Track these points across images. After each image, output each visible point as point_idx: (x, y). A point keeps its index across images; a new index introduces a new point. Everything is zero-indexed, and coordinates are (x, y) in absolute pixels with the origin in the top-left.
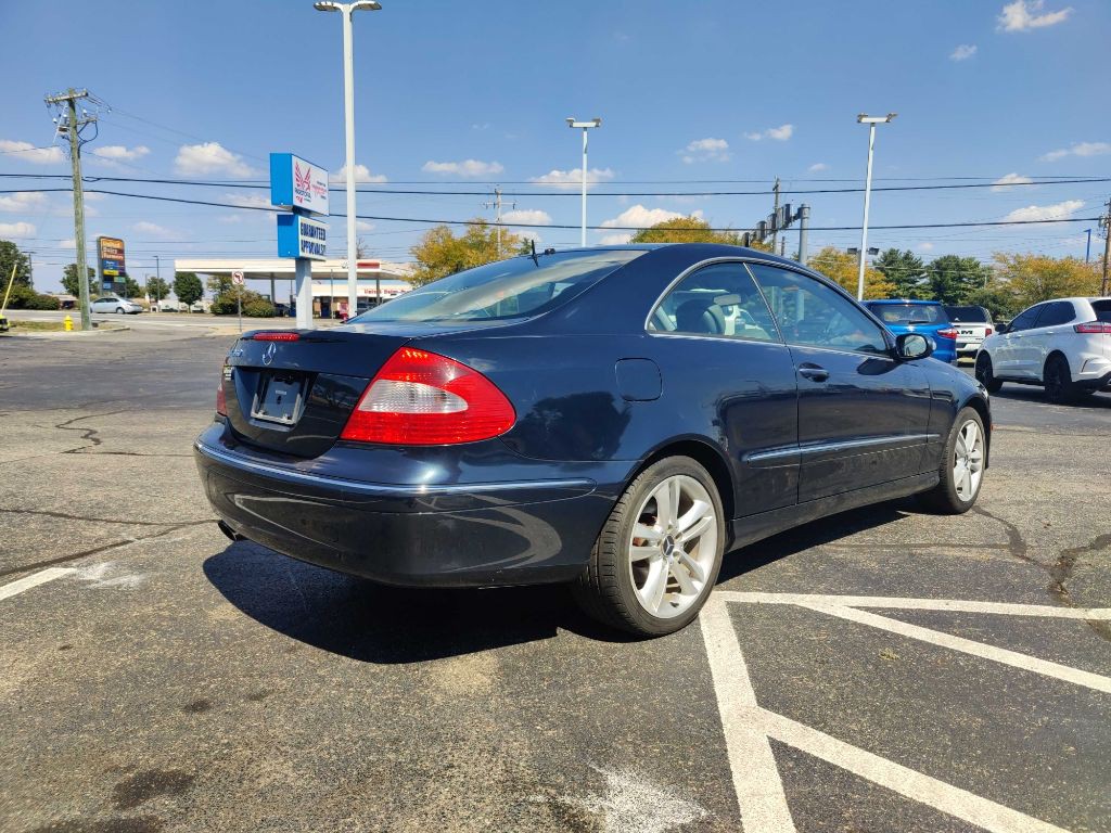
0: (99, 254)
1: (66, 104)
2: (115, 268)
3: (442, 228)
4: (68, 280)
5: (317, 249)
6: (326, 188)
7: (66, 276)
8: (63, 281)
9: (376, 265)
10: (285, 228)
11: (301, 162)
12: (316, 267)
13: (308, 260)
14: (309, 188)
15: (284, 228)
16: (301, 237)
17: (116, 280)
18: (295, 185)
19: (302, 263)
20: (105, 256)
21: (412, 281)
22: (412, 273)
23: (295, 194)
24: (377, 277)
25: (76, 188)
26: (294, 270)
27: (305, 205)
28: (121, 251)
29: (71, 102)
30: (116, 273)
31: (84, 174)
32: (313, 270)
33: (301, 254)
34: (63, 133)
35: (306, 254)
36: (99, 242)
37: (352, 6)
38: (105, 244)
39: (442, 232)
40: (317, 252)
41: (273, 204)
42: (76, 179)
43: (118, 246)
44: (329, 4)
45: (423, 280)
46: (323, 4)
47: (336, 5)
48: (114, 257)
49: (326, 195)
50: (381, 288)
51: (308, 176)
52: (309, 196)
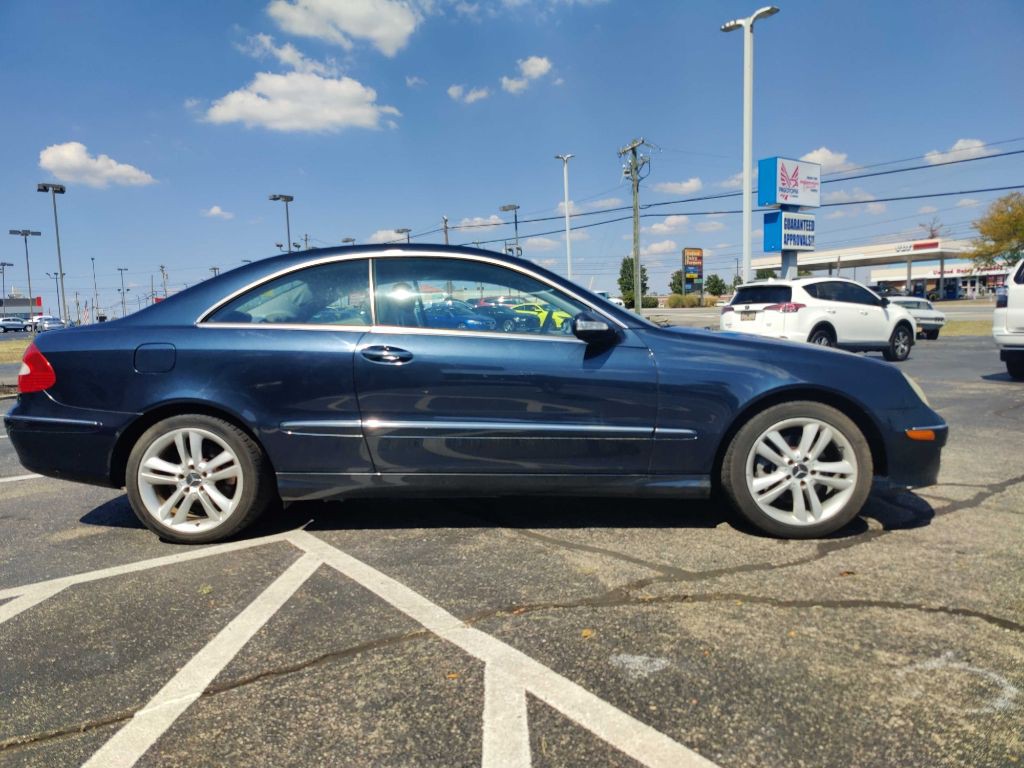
0: (684, 262)
1: (631, 152)
2: (695, 272)
3: (1013, 195)
4: (674, 284)
5: (802, 240)
6: (819, 181)
7: (672, 281)
8: (671, 285)
9: (935, 245)
10: (772, 226)
11: (786, 162)
12: (803, 259)
13: (794, 252)
14: (796, 184)
15: (769, 225)
16: (784, 232)
17: (696, 281)
18: (779, 184)
19: (788, 256)
20: (688, 262)
21: (974, 257)
22: (972, 249)
23: (779, 193)
24: (942, 257)
25: (635, 215)
26: (780, 266)
27: (791, 201)
28: (700, 258)
29: (634, 150)
30: (696, 275)
31: (640, 204)
32: (799, 264)
33: (784, 247)
34: (627, 175)
35: (791, 246)
36: (684, 253)
37: (752, 19)
38: (688, 253)
39: (1013, 200)
40: (805, 244)
41: (759, 205)
42: (635, 209)
43: (698, 254)
44: (732, 23)
45: (987, 257)
46: (728, 25)
47: (739, 22)
48: (695, 263)
49: (818, 187)
50: (947, 267)
51: (796, 174)
52: (797, 192)
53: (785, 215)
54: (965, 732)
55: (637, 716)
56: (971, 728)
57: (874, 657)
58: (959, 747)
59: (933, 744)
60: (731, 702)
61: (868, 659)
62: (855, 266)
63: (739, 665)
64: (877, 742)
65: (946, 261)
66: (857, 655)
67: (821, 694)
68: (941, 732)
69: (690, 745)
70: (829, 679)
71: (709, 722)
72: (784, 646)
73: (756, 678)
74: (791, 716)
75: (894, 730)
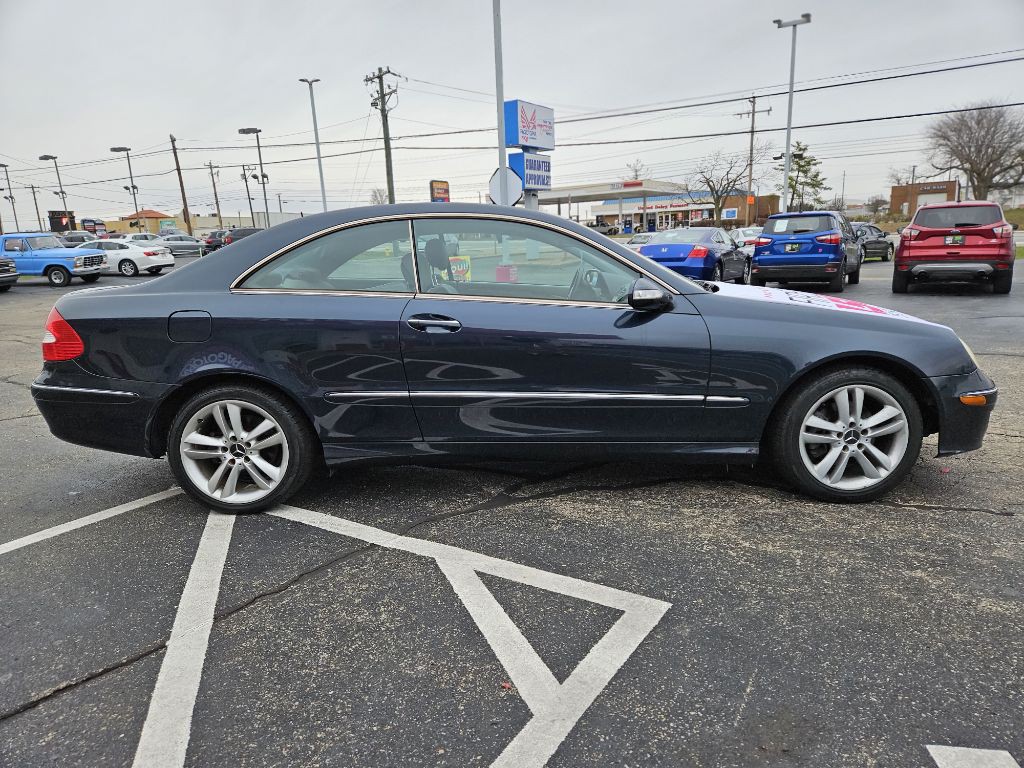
0: (432, 194)
5: (541, 180)
9: (640, 184)
13: (535, 191)
14: (534, 127)
15: (514, 165)
16: (526, 172)
18: (520, 126)
19: (529, 193)
20: (436, 194)
23: (520, 135)
24: (644, 195)
27: (531, 143)
28: (447, 191)
33: (527, 186)
35: (532, 185)
36: (432, 185)
38: (434, 185)
40: (544, 183)
43: (445, 187)
48: (443, 196)
50: (648, 204)
51: (533, 118)
52: (534, 134)
53: (527, 156)
54: (745, 547)
55: (556, 572)
56: (747, 544)
57: (682, 513)
58: (744, 555)
59: (730, 556)
60: (610, 554)
61: (679, 515)
62: (578, 202)
63: (605, 531)
64: (700, 560)
65: (647, 199)
66: (672, 513)
67: (660, 539)
68: (732, 549)
69: (597, 582)
70: (662, 531)
71: (601, 567)
72: (628, 515)
73: (619, 537)
74: (649, 555)
75: (708, 552)
